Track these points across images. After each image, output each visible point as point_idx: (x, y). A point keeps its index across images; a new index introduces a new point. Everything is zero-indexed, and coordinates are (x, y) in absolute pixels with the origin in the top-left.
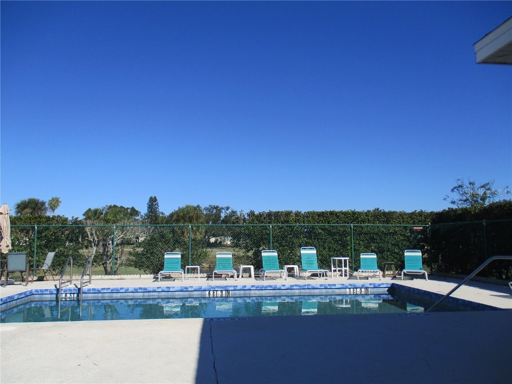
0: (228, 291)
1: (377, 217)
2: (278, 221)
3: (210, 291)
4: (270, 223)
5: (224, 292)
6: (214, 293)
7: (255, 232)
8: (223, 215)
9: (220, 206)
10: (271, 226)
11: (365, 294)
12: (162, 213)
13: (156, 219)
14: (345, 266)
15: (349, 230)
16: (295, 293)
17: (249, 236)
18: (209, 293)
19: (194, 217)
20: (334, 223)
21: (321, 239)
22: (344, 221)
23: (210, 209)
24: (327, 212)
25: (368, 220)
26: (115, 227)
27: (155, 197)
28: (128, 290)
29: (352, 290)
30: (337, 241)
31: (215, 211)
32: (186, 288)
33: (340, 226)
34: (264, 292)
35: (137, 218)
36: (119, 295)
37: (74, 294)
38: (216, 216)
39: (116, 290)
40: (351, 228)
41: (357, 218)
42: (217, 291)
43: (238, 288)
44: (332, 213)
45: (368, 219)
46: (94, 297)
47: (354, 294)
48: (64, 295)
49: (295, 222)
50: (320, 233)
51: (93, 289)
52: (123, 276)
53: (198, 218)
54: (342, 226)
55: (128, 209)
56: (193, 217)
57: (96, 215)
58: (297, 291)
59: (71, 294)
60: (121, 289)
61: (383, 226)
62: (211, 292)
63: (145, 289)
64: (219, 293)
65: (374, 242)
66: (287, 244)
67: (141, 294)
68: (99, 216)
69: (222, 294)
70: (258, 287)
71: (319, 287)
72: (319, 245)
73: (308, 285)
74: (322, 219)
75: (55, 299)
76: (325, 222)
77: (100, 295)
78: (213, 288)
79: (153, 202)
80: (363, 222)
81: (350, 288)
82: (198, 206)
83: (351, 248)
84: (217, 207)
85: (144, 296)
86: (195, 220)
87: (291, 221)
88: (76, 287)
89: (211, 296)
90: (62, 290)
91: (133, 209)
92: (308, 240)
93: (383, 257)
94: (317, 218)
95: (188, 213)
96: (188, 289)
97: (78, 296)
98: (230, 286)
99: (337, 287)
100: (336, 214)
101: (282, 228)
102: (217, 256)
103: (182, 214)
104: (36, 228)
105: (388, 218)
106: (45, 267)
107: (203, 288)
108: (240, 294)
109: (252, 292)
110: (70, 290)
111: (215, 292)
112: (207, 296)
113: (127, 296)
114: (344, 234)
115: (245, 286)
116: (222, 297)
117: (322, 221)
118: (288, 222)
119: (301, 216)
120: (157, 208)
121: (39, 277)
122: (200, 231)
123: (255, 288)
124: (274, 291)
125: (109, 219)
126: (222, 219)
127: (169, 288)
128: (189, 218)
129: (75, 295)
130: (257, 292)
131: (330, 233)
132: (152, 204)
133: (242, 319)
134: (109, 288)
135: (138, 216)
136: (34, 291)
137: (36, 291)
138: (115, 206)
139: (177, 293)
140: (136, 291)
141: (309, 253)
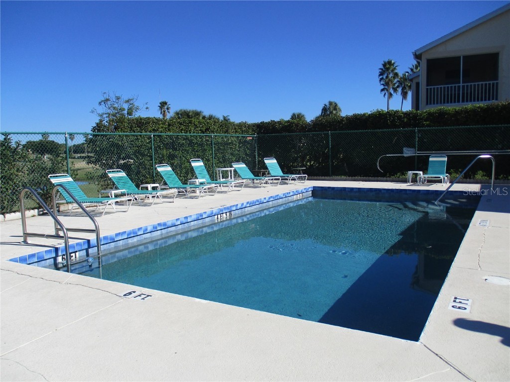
0: (230, 212)
5: (228, 214)
6: (221, 216)
18: (218, 218)
28: (146, 230)
39: (134, 233)
43: (238, 207)
47: (297, 200)
60: (140, 229)
62: (219, 216)
63: (165, 224)
64: (224, 215)
67: (160, 232)
69: (227, 217)
70: (251, 203)
71: (282, 196)
81: (295, 195)
85: (162, 234)
97: (87, 253)
98: (233, 206)
107: (214, 212)
108: (238, 214)
109: (246, 210)
112: (216, 221)
113: (145, 239)
115: (243, 204)
123: (249, 205)
127: (187, 217)
129: (78, 254)
130: (249, 208)
134: (125, 232)
140: (155, 229)
141: (197, 165)
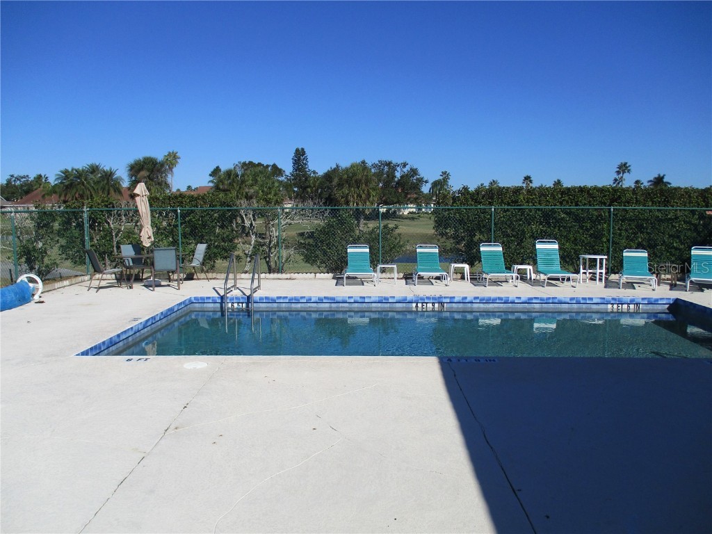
0: (441, 303)
1: (649, 194)
2: (502, 200)
3: (417, 303)
4: (490, 204)
5: (436, 305)
6: (423, 305)
7: (468, 216)
8: (398, 175)
9: (394, 162)
10: (493, 210)
11: (634, 312)
12: (314, 172)
13: (306, 179)
14: (601, 267)
15: (607, 214)
16: (534, 308)
17: (461, 222)
18: (417, 306)
19: (363, 181)
20: (585, 204)
21: (565, 227)
22: (600, 202)
23: (380, 166)
24: (575, 188)
25: (637, 201)
26: (279, 210)
27: (303, 149)
28: (311, 300)
29: (615, 306)
30: (587, 230)
31: (386, 169)
32: (386, 299)
33: (594, 209)
34: (491, 306)
35: (281, 179)
36: (299, 306)
37: (242, 303)
38: (388, 176)
39: (295, 300)
40: (610, 211)
41: (619, 197)
42: (427, 303)
43: (455, 300)
44: (582, 190)
45: (636, 198)
46: (267, 307)
47: (618, 312)
48: (230, 305)
49: (528, 202)
50: (562, 219)
51: (266, 298)
52: (293, 275)
53: (367, 182)
54: (596, 209)
55: (268, 166)
56: (361, 180)
57: (229, 177)
58: (537, 306)
59: (238, 303)
60: (302, 298)
61: (658, 210)
62: (420, 305)
63: (333, 299)
64: (430, 305)
65: (642, 232)
66: (514, 233)
67: (327, 305)
68: (234, 179)
69: (434, 308)
70: (484, 299)
72: (561, 236)
73: (553, 298)
74: (567, 198)
75: (219, 309)
76: (572, 203)
77: (275, 305)
78: (422, 299)
79: (300, 155)
80: (628, 203)
81: (613, 304)
82: (363, 162)
83: (608, 240)
84: (390, 163)
85: (330, 307)
86: (364, 185)
87: (521, 201)
88: (244, 294)
89: (420, 309)
90: (227, 298)
91: (274, 166)
92: (545, 228)
93: (654, 253)
94: (560, 196)
95: (354, 174)
96: (388, 299)
97: (248, 306)
98: (445, 298)
99: (595, 301)
100: (588, 191)
101: (508, 210)
102: (418, 250)
103: (345, 176)
104: (179, 211)
105: (667, 198)
106: (195, 263)
107: (408, 299)
108: (458, 308)
109: (475, 306)
110: (237, 298)
111: (425, 304)
112: (414, 309)
113: (309, 307)
114: (600, 219)
115: (466, 298)
116: (433, 310)
117: (567, 202)
118: (517, 202)
119: (535, 195)
120: (306, 164)
121: (187, 275)
122: (371, 199)
123: (478, 301)
124: (505, 305)
125: (270, 199)
126: (396, 179)
127: (364, 298)
128: (356, 181)
129: (244, 305)
130: (482, 305)
131: (577, 219)
132: (299, 159)
133: (490, 360)
134: (287, 297)
135: (282, 176)
136: (193, 299)
137: (195, 298)
138: (251, 163)
139: (374, 305)
140: (320, 301)
141: (548, 248)
